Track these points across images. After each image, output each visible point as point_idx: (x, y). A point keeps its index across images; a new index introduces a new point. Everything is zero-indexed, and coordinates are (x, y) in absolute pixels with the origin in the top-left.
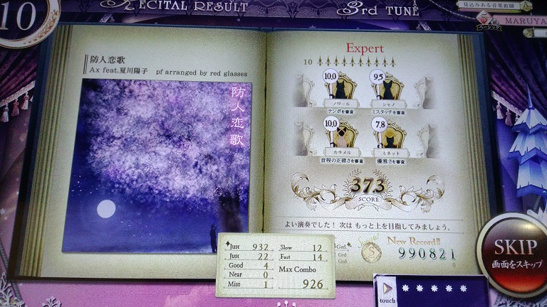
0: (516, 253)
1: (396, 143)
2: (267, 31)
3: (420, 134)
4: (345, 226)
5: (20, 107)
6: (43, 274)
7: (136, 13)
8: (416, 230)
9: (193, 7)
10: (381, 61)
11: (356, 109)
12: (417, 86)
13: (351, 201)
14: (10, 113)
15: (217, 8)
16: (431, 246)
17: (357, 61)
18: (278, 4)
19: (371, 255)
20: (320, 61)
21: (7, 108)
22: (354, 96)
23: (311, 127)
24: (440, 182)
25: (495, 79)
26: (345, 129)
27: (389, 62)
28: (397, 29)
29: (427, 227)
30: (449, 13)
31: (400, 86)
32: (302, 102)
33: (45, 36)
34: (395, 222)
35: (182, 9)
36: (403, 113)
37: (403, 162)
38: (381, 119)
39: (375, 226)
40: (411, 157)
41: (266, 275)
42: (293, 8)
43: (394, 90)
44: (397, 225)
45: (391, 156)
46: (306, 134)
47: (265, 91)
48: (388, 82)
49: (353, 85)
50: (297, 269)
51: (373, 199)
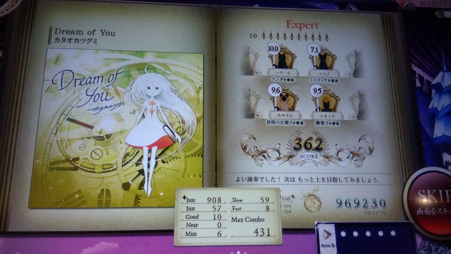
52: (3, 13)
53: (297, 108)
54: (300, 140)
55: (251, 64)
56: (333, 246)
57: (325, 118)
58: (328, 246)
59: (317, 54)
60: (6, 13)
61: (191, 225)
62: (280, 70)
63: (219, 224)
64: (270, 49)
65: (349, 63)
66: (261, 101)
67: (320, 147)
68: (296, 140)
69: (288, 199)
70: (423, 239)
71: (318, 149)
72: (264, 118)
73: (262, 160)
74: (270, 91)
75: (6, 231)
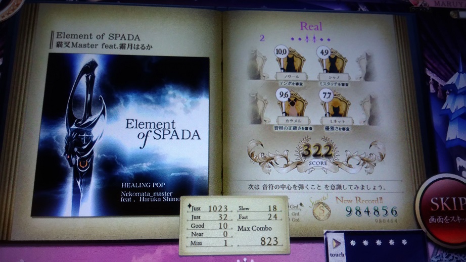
52: (3, 17)
53: (305, 113)
54: (309, 146)
55: (259, 68)
56: (342, 255)
57: (335, 124)
58: (337, 255)
59: (327, 57)
60: (7, 17)
61: (196, 234)
62: (289, 74)
63: (225, 233)
64: (278, 52)
65: (361, 67)
66: (268, 106)
67: (330, 154)
68: (304, 146)
69: (296, 207)
70: (435, 248)
71: (327, 155)
72: (271, 123)
73: (270, 167)
74: (278, 95)
75: (9, 240)
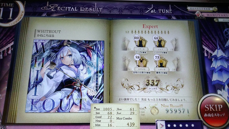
0: (214, 110)
1: (164, 65)
2: (110, 19)
3: (173, 61)
4: (144, 100)
5: (7, 52)
6: (17, 122)
7: (57, 12)
8: (173, 101)
9: (80, 10)
10: (157, 32)
11: (147, 51)
12: (172, 42)
13: (146, 89)
14: (3, 55)
15: (90, 10)
16: (179, 108)
17: (147, 32)
18: (115, 8)
19: (154, 111)
20: (132, 31)
21: (2, 53)
22: (146, 46)
23: (129, 59)
24: (182, 81)
25: (203, 40)
26: (143, 60)
27: (160, 32)
28: (163, 18)
29: (177, 100)
30: (184, 12)
31: (165, 42)
32: (125, 49)
33: (18, 22)
34: (164, 98)
35: (75, 10)
36: (166, 53)
37: (167, 73)
38: (157, 56)
39: (156, 100)
40: (170, 71)
41: (111, 121)
42: (121, 10)
43: (162, 43)
44: (165, 99)
45: (162, 70)
46: (127, 62)
47: (110, 44)
48: (160, 40)
49: (146, 42)
50: (124, 118)
51: (155, 89)
